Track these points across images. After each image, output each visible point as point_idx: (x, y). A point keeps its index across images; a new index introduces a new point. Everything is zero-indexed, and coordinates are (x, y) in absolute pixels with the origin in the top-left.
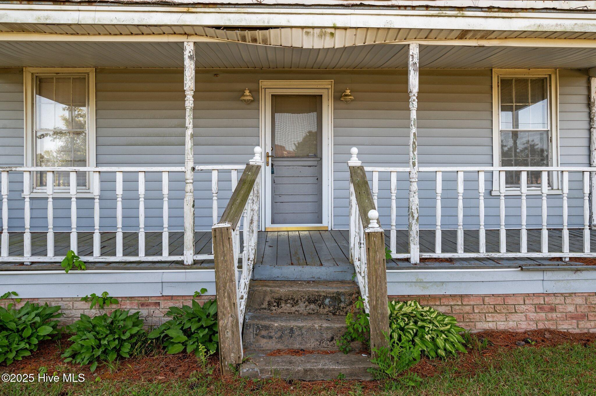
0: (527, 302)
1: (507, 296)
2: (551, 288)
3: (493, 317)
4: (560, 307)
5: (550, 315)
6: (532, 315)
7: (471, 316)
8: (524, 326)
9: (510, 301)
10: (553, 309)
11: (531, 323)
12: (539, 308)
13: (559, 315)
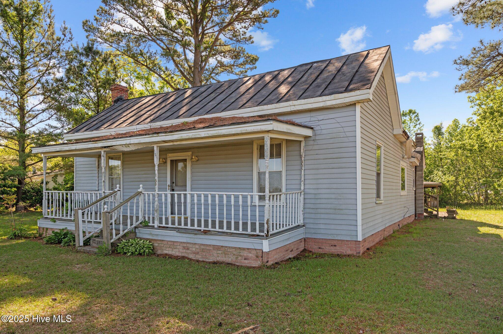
0: (181, 245)
1: (175, 242)
2: (189, 241)
3: (168, 249)
4: (191, 248)
5: (187, 251)
6: (181, 250)
7: (163, 248)
8: (177, 254)
9: (175, 244)
10: (188, 249)
11: (180, 253)
12: (184, 248)
13: (190, 251)
